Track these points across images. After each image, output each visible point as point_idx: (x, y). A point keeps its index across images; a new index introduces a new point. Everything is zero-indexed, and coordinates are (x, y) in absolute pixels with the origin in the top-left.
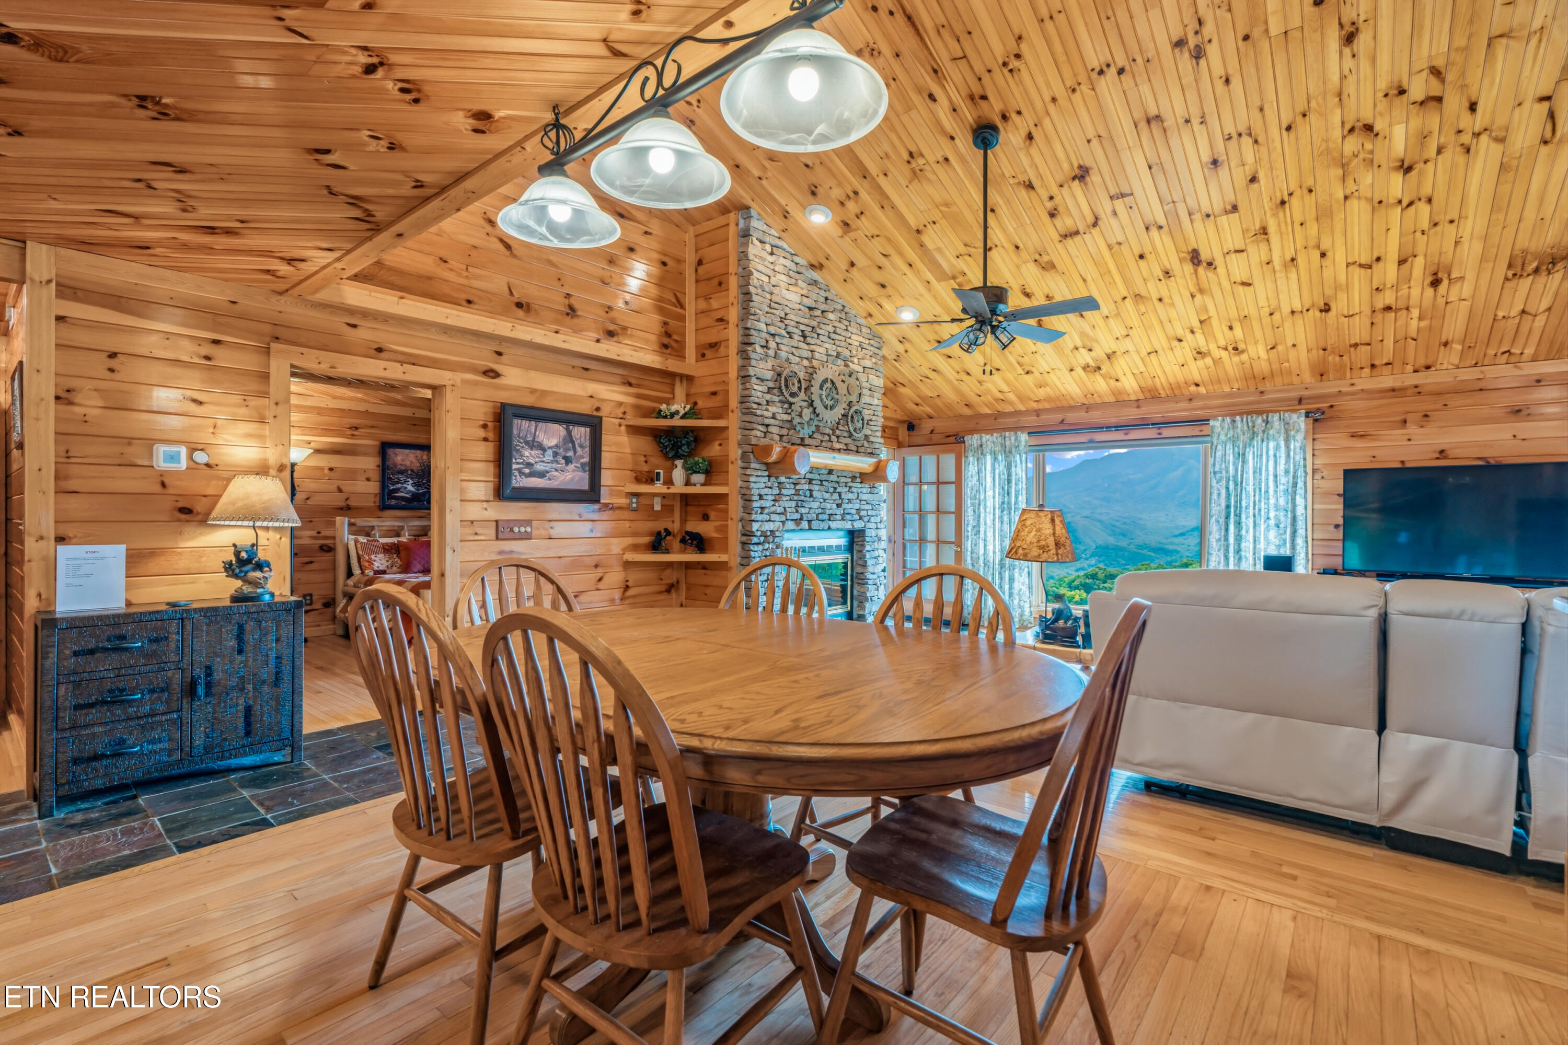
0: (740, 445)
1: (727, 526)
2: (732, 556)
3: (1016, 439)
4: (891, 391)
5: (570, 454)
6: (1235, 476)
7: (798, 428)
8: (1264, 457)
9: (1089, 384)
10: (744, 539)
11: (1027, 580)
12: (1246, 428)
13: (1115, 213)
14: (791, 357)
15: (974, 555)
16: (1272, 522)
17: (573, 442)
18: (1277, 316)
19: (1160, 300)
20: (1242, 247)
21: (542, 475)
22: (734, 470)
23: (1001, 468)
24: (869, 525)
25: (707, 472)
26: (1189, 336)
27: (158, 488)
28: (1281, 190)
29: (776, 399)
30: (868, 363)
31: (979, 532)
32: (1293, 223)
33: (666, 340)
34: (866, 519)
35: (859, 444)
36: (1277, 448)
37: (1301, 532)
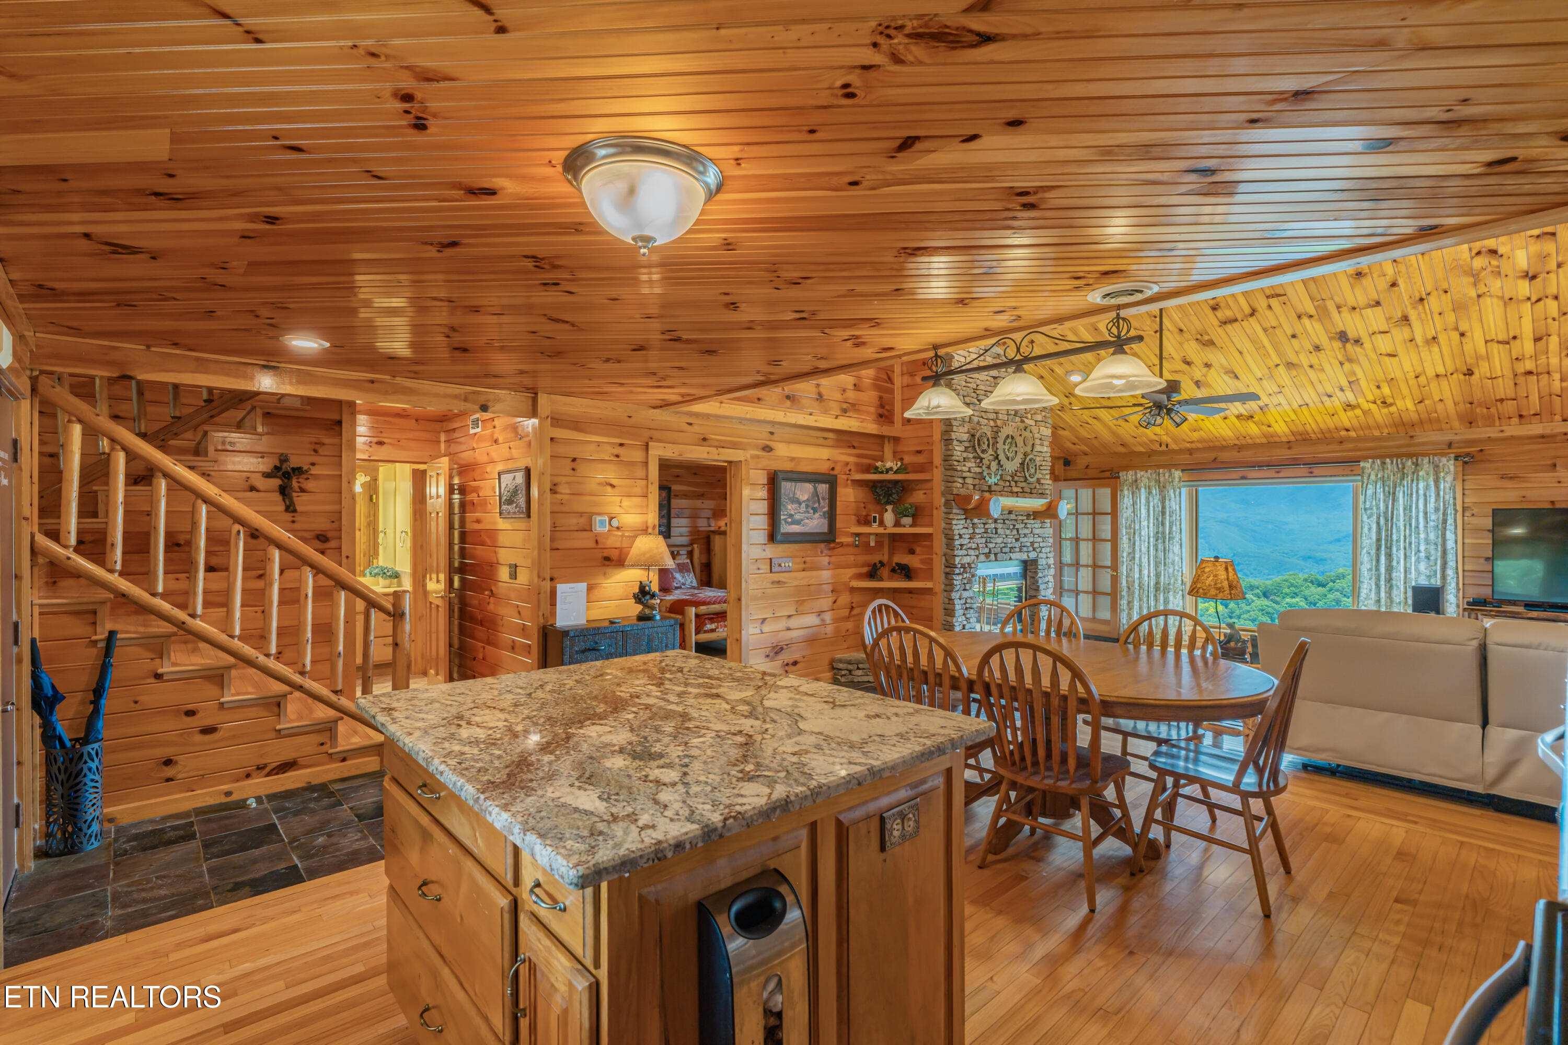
0: (943, 494)
1: (932, 559)
2: (937, 583)
3: (1170, 475)
4: (1056, 440)
5: (816, 505)
6: (1386, 513)
7: (987, 478)
8: (1414, 495)
9: (1241, 429)
10: (948, 570)
11: (1181, 602)
12: (1395, 469)
13: (1270, 307)
14: (981, 420)
15: (1130, 579)
16: (1422, 555)
17: (818, 496)
18: (1422, 379)
19: (1311, 366)
20: (1387, 329)
21: (798, 522)
22: (939, 515)
23: (1155, 501)
24: (1041, 555)
25: (914, 516)
26: (1339, 394)
27: (593, 545)
28: (1419, 292)
29: (971, 456)
30: (1039, 418)
31: (1134, 558)
32: (1431, 313)
33: (881, 411)
34: (1038, 550)
35: (1032, 486)
36: (1427, 487)
37: (1451, 564)
